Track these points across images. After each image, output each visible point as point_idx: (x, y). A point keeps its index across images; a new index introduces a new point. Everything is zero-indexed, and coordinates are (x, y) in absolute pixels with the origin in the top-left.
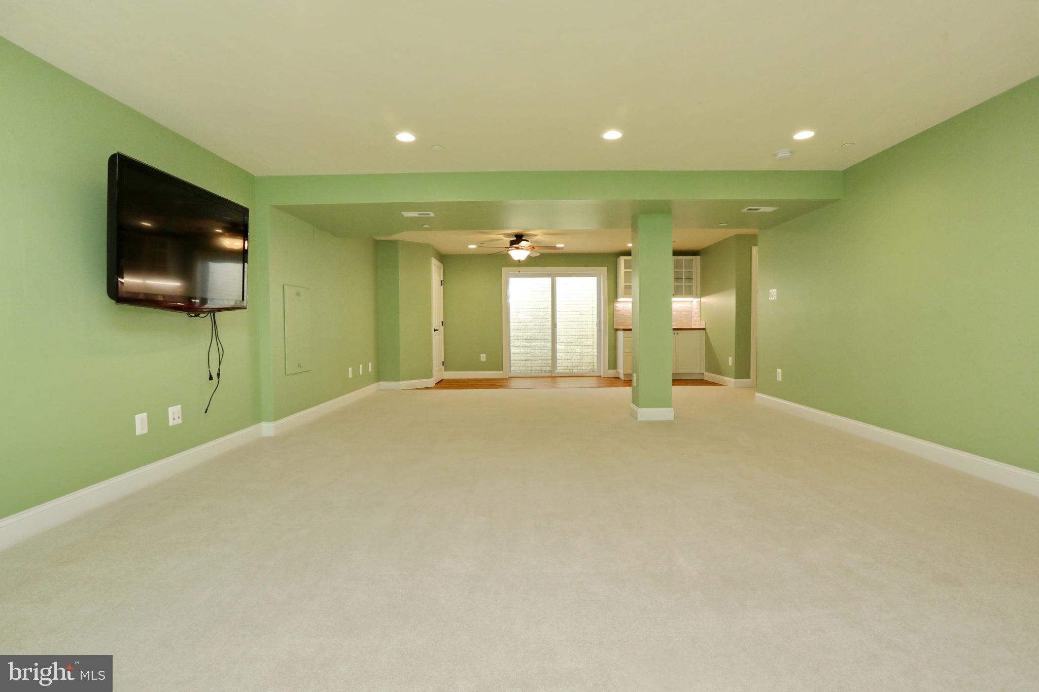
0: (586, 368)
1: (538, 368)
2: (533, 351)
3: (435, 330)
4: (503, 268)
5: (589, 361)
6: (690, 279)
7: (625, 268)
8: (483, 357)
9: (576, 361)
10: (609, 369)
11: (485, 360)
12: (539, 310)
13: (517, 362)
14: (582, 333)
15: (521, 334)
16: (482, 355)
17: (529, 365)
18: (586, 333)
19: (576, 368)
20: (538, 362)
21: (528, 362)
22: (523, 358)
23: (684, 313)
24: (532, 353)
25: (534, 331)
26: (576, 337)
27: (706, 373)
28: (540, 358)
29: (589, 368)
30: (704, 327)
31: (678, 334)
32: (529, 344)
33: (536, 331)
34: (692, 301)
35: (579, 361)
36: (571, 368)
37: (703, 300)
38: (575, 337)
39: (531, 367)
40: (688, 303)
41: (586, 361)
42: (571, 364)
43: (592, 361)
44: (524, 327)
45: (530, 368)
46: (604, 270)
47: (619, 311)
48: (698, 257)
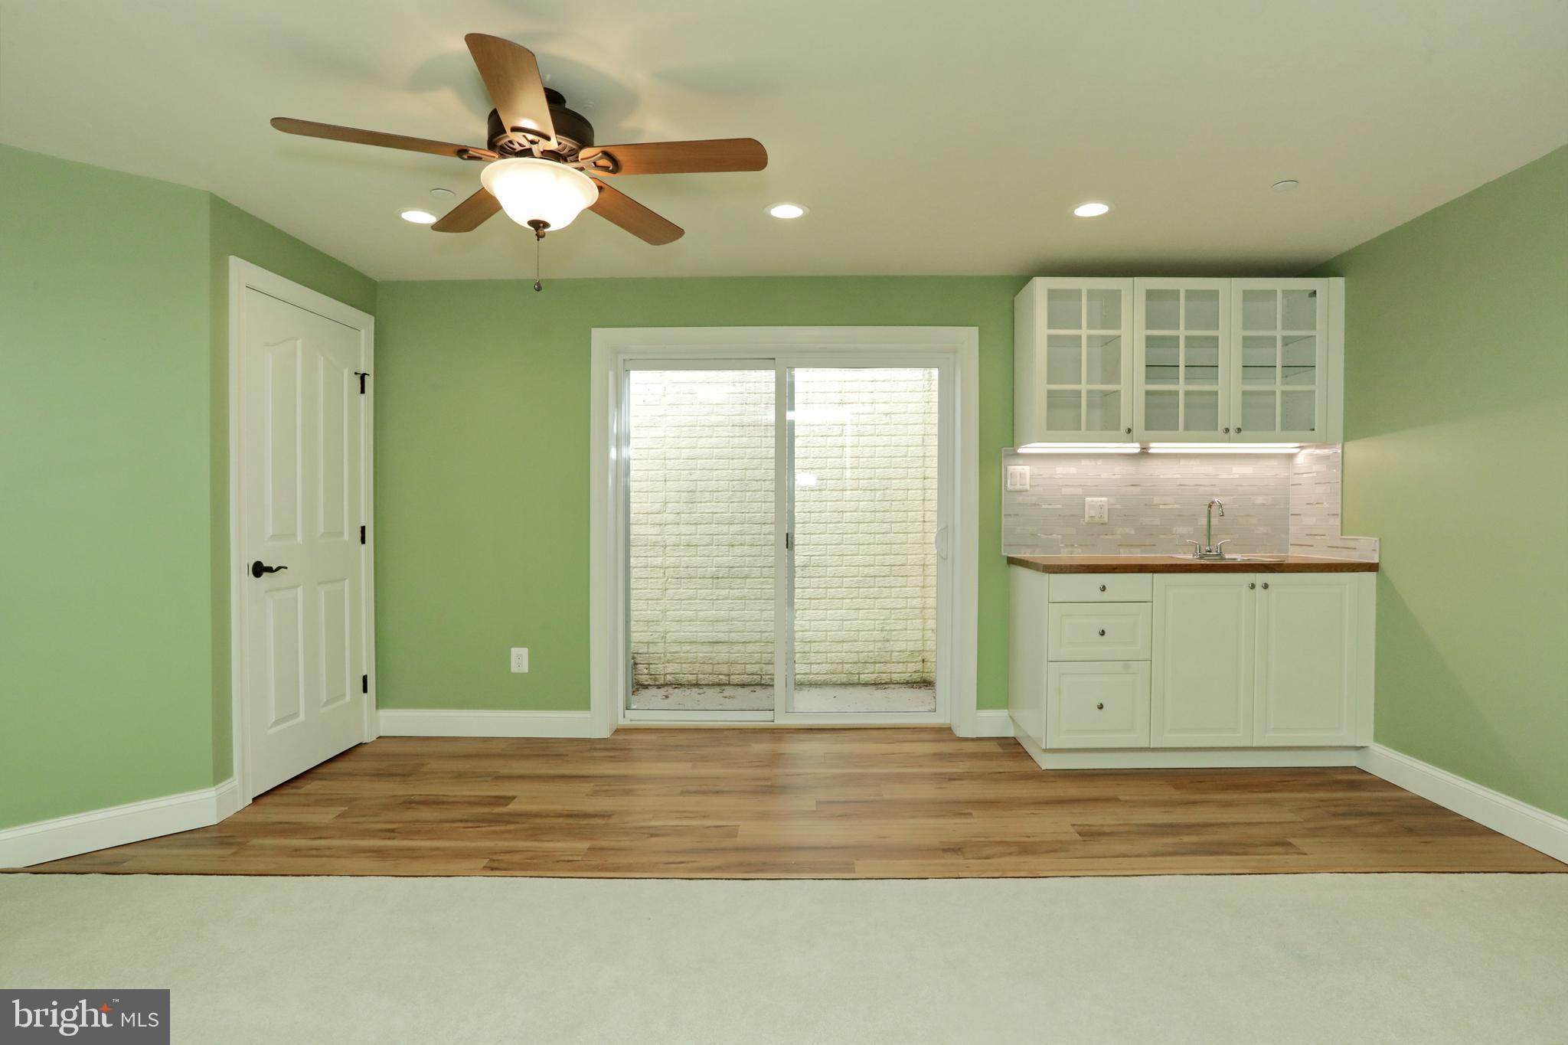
0: (900, 667)
1: (750, 668)
2: (734, 614)
3: (259, 570)
4: (594, 330)
5: (911, 646)
6: (1299, 368)
7: (1051, 325)
8: (520, 659)
9: (871, 648)
10: (981, 706)
11: (525, 669)
12: (755, 485)
13: (686, 648)
14: (890, 560)
15: (698, 560)
16: (514, 651)
17: (723, 657)
18: (901, 559)
19: (871, 668)
20: (750, 648)
21: (719, 647)
22: (702, 636)
23: (1260, 500)
24: (733, 619)
25: (737, 551)
26: (871, 571)
27: (1379, 750)
28: (757, 636)
29: (912, 667)
30: (1376, 561)
31: (1266, 586)
32: (724, 592)
33: (746, 550)
34: (1291, 457)
35: (879, 645)
36: (855, 669)
37: (1358, 451)
38: (866, 570)
39: (730, 663)
40: (1273, 463)
41: (901, 646)
42: (854, 657)
43: (919, 646)
44: (707, 539)
45: (725, 669)
46: (968, 337)
47: (1021, 491)
48: (1337, 284)
